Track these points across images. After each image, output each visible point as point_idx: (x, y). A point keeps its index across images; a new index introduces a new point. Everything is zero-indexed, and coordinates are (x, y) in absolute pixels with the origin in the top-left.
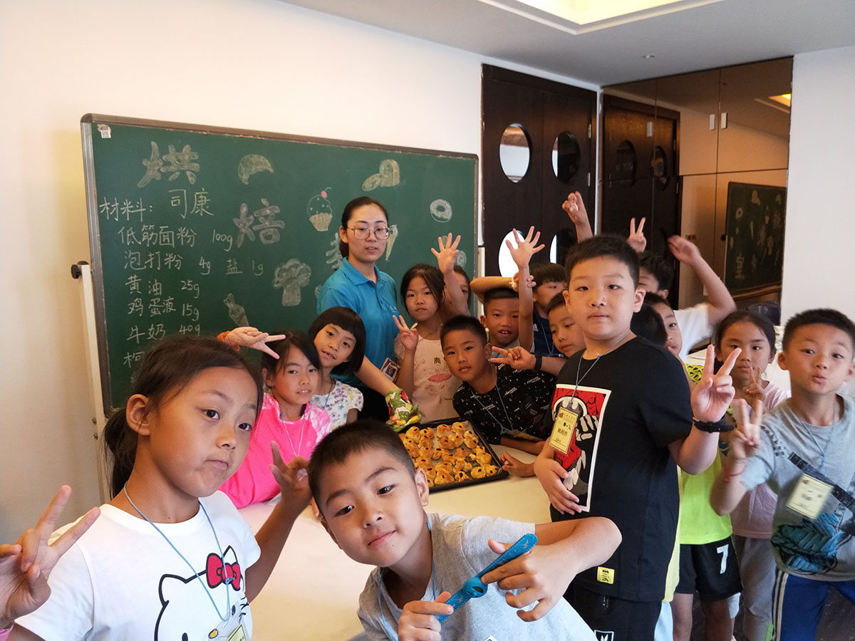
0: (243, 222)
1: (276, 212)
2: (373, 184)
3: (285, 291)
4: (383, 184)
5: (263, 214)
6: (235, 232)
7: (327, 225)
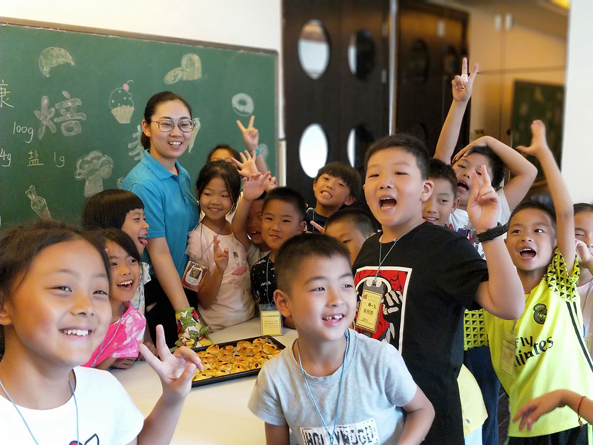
0: (45, 114)
1: (78, 104)
2: (175, 78)
3: (87, 183)
4: (185, 78)
5: (65, 106)
6: (37, 124)
7: (129, 118)
